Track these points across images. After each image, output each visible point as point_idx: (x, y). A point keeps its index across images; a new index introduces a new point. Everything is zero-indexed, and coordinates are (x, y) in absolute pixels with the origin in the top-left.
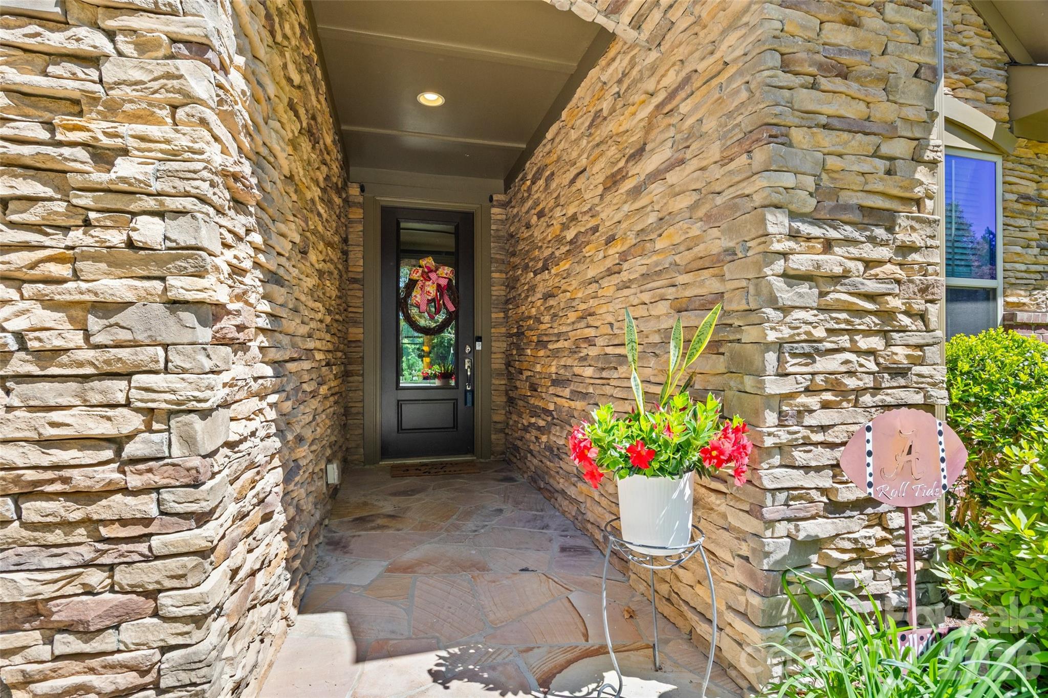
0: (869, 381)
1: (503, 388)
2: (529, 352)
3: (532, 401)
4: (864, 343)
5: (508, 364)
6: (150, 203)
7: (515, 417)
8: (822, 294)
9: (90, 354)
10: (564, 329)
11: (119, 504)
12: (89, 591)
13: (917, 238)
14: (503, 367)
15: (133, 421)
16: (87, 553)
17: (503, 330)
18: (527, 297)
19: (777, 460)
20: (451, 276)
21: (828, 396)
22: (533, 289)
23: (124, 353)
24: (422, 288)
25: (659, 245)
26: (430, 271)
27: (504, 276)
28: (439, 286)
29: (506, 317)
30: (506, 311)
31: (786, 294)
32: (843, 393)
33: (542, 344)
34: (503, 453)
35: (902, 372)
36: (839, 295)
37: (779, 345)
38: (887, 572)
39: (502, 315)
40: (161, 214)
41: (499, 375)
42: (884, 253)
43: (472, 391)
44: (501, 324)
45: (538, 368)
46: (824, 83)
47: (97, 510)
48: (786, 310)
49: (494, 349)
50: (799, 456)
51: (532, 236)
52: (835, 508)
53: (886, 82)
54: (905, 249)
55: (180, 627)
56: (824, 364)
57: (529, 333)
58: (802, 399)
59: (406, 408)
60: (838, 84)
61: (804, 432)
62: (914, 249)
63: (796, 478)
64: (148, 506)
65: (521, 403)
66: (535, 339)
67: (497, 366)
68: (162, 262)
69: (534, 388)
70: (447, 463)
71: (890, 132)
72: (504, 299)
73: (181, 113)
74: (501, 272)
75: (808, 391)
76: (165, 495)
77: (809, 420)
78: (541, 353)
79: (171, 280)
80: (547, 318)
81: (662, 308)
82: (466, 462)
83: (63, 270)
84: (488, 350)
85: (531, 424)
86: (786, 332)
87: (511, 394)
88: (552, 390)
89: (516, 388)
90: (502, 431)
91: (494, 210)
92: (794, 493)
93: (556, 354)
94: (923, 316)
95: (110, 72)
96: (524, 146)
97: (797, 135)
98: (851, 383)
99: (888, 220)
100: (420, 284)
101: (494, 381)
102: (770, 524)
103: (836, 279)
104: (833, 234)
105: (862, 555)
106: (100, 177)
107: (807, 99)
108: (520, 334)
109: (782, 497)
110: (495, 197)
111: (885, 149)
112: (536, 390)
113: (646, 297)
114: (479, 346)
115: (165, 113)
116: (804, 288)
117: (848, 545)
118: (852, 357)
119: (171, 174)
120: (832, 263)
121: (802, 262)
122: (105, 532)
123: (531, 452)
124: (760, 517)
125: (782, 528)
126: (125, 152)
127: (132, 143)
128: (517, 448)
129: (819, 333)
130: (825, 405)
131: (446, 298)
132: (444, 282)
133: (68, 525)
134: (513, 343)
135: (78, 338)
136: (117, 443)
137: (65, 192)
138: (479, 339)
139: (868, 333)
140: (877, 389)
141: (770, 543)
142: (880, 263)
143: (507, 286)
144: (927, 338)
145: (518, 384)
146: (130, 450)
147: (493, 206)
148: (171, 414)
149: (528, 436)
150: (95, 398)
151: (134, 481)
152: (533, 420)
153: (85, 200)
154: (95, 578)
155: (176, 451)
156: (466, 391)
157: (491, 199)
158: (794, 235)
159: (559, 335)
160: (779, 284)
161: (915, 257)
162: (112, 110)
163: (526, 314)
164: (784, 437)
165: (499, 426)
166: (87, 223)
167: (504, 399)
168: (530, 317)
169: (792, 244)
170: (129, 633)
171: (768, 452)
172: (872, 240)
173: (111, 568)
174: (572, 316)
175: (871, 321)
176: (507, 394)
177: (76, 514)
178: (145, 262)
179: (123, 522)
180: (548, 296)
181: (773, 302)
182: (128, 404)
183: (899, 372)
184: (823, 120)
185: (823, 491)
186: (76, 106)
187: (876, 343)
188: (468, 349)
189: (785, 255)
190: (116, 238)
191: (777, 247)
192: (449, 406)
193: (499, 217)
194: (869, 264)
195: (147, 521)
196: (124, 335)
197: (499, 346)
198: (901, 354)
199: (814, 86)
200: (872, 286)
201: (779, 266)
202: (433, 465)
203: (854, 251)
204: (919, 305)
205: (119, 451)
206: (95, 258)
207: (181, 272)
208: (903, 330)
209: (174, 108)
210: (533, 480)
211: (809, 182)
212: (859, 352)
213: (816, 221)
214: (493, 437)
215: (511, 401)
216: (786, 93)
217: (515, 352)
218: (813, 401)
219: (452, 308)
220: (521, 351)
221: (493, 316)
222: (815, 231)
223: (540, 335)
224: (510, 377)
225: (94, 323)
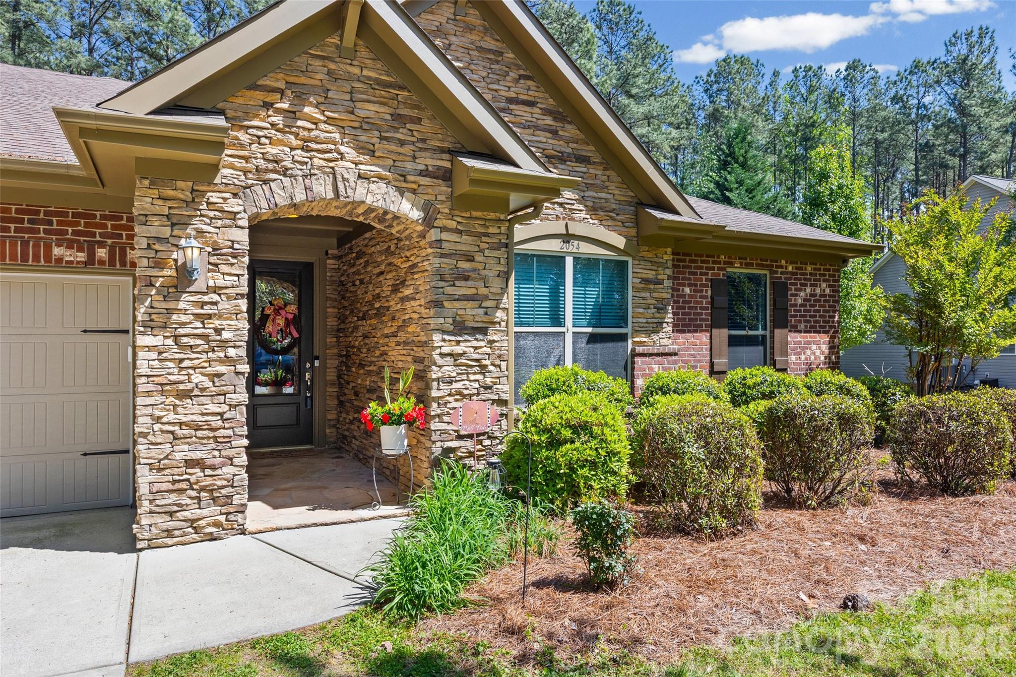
0: (475, 391)
1: (335, 394)
2: (354, 369)
3: (356, 403)
4: (472, 377)
5: (339, 377)
6: (232, 344)
7: (344, 415)
8: (455, 360)
9: (214, 389)
10: (373, 359)
11: (222, 432)
12: (214, 457)
13: (495, 338)
14: (336, 378)
15: (226, 408)
16: (214, 446)
17: (336, 351)
18: (353, 332)
19: (437, 420)
20: (296, 312)
21: (458, 397)
22: (356, 328)
23: (224, 388)
24: (273, 320)
25: (410, 330)
26: (281, 308)
27: (336, 310)
28: (286, 319)
29: (338, 341)
30: (338, 337)
31: (440, 361)
32: (464, 396)
33: (361, 366)
34: (335, 443)
35: (490, 388)
36: (463, 361)
37: (438, 380)
38: (484, 462)
39: (335, 340)
40: (234, 347)
41: (333, 384)
42: (482, 344)
43: (311, 397)
44: (334, 346)
45: (359, 381)
46: (457, 283)
47: (217, 434)
48: (440, 367)
49: (328, 365)
50: (446, 419)
51: (356, 291)
52: (460, 437)
53: (485, 280)
54: (491, 342)
55: (239, 469)
56: (456, 386)
57: (353, 357)
58: (448, 398)
59: (260, 411)
60: (463, 283)
61: (447, 410)
62: (494, 341)
63: (444, 426)
64: (230, 432)
65: (348, 404)
66: (358, 361)
67: (331, 378)
68: (235, 361)
69: (356, 394)
70: (292, 451)
71: (486, 298)
72: (336, 328)
73: (239, 316)
74: (334, 307)
75: (449, 395)
76: (235, 429)
77: (449, 406)
78: (362, 371)
79: (237, 366)
80: (364, 350)
81: (409, 359)
82: (307, 450)
83: (206, 365)
84: (324, 365)
85: (355, 419)
86: (440, 375)
87: (342, 399)
88: (367, 396)
89: (345, 394)
90: (334, 426)
91: (329, 261)
92: (444, 432)
93: (369, 373)
94: (499, 366)
95: (220, 306)
96: (351, 229)
97: (446, 304)
98: (466, 392)
99: (483, 331)
100: (272, 317)
101: (328, 389)
102: (434, 442)
103: (461, 355)
104: (460, 338)
105: (471, 454)
106: (218, 338)
107: (449, 290)
108: (348, 356)
109: (439, 433)
110: (330, 252)
111: (484, 305)
112: (358, 396)
113: (405, 352)
114: (317, 363)
115: (234, 317)
116: (448, 359)
117: (465, 451)
118: (467, 382)
119: (238, 335)
120: (458, 349)
121: (446, 350)
122: (219, 440)
123: (354, 437)
124: (430, 440)
125: (439, 444)
126: (224, 329)
127: (226, 327)
128: (345, 437)
129: (454, 374)
130: (456, 400)
131: (292, 327)
132: (290, 316)
133: (209, 438)
134: (342, 362)
135: (211, 384)
136: (221, 414)
137: (208, 342)
138: (317, 358)
139: (475, 373)
140: (478, 394)
141: (434, 449)
142: (481, 347)
143: (339, 319)
144: (501, 374)
145: (346, 391)
146: (226, 416)
147: (329, 258)
148: (236, 406)
149: (352, 427)
150: (216, 401)
151: (227, 425)
152: (356, 416)
153: (214, 344)
154: (216, 453)
155: (238, 416)
156: (307, 397)
157: (327, 253)
158: (444, 340)
159: (371, 362)
160: (437, 358)
161: (496, 344)
162: (220, 317)
163: (352, 343)
164: (439, 411)
165: (332, 423)
166: (213, 351)
167: (336, 402)
168: (354, 347)
169: (443, 344)
170: (225, 470)
171: (434, 417)
172: (476, 339)
173: (220, 450)
174: (378, 353)
175: (476, 369)
176: (338, 397)
177: (211, 435)
178: (230, 361)
179: (224, 437)
180: (365, 337)
181: (435, 364)
182: (225, 403)
183: (487, 388)
184: (457, 297)
185: (455, 431)
186: (210, 316)
187: (479, 377)
188: (308, 365)
189: (440, 347)
190: (222, 355)
191: (436, 345)
192: (294, 408)
193: (333, 266)
194: (476, 348)
195: (230, 437)
196: (224, 383)
197: (333, 363)
198: (488, 381)
199: (454, 285)
200: (476, 356)
201: (438, 351)
202: (282, 451)
203: (468, 344)
204: (497, 362)
205: (222, 417)
206: (216, 361)
207: (240, 364)
208: (490, 372)
209: (237, 314)
210: (356, 455)
211: (450, 321)
212: (471, 381)
213: (454, 335)
214: (328, 431)
215: (341, 404)
216: (441, 290)
217: (344, 368)
218: (451, 399)
219: (296, 335)
220: (349, 368)
221: (328, 340)
222: (453, 338)
223: (360, 360)
224: (341, 386)
225: (216, 380)
